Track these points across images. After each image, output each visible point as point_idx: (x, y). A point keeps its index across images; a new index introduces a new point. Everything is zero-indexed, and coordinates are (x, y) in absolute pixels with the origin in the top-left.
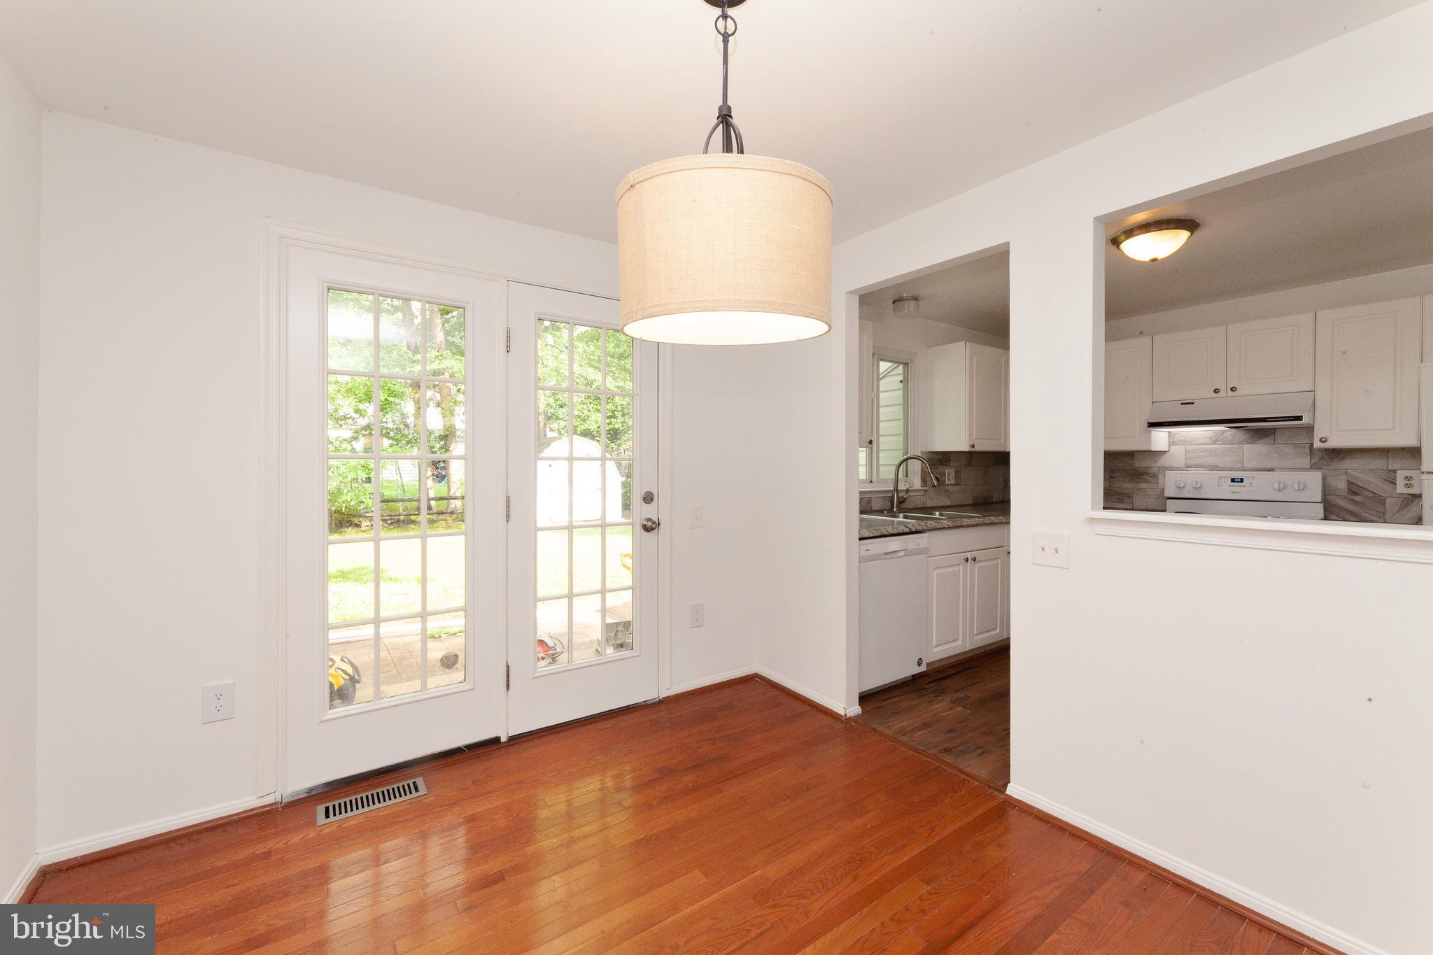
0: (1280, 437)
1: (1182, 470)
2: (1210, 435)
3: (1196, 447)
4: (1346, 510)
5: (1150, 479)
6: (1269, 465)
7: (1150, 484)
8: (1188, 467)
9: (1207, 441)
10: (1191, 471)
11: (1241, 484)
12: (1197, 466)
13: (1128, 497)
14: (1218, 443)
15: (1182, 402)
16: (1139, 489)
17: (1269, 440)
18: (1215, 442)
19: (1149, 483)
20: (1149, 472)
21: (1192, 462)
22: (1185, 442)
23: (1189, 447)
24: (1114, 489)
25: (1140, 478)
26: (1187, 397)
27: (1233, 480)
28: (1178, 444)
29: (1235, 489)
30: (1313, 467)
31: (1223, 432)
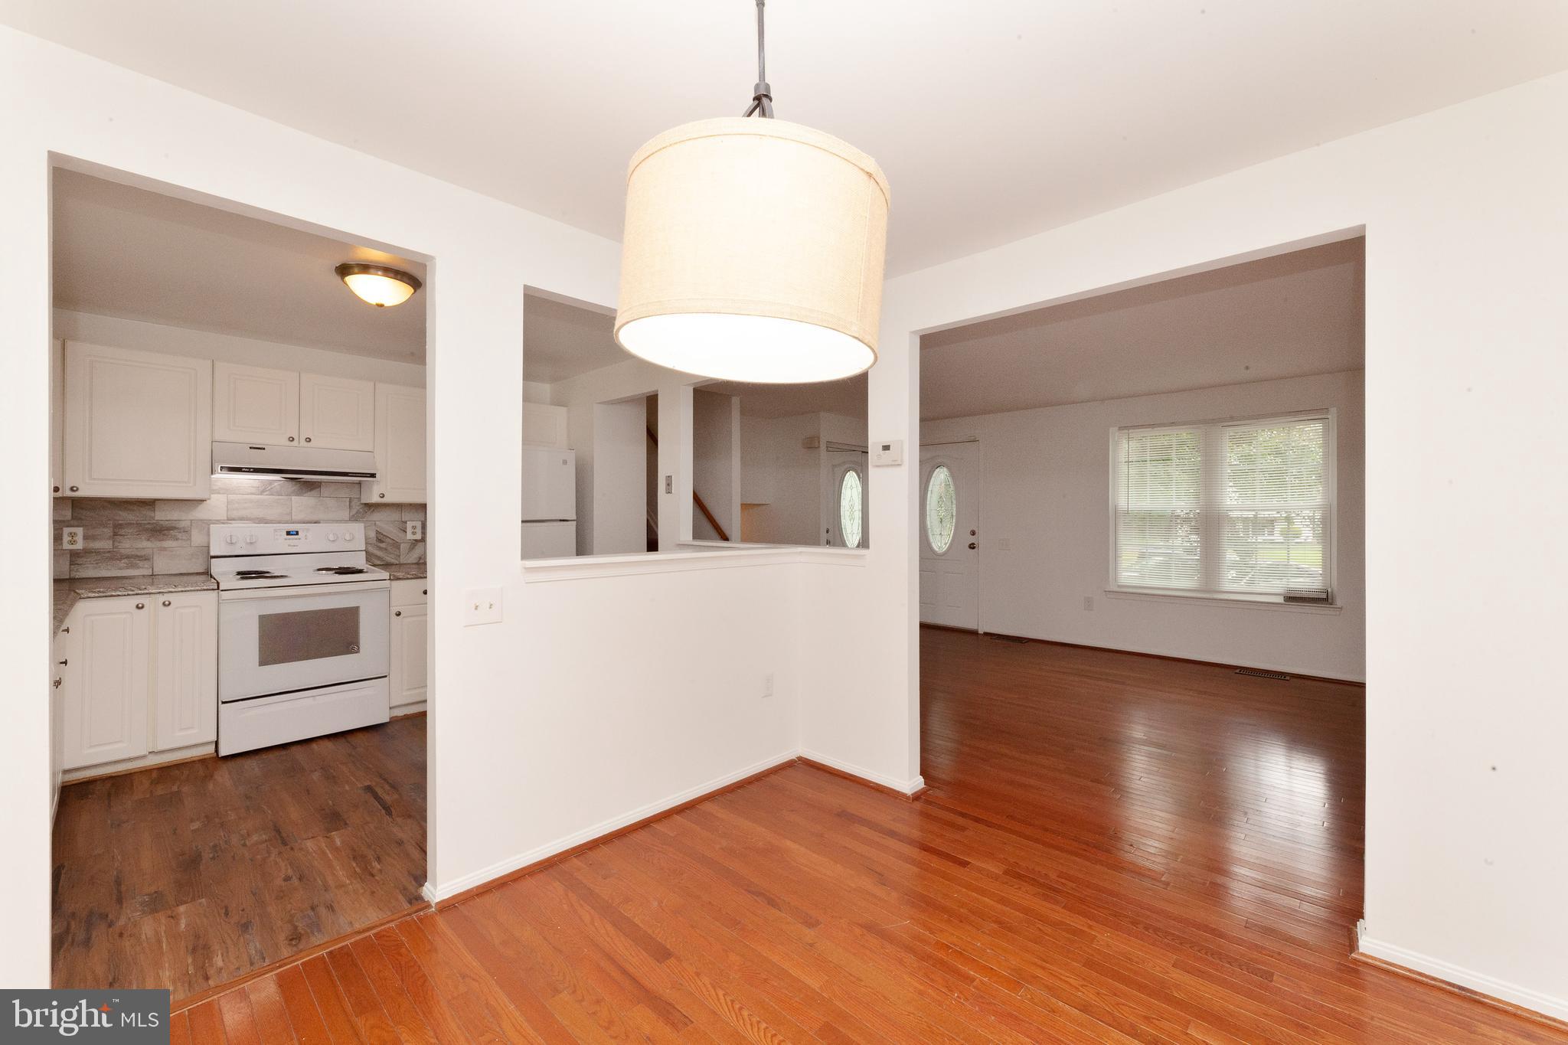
0: (325, 491)
1: (223, 523)
2: (256, 484)
3: (239, 497)
4: (376, 556)
5: (179, 536)
6: (315, 518)
7: (180, 541)
8: (230, 519)
9: (253, 490)
10: (235, 524)
11: (296, 536)
12: (242, 519)
13: (146, 560)
14: (267, 493)
15: (251, 446)
16: (165, 549)
17: (314, 493)
18: (262, 493)
19: (177, 539)
20: (177, 526)
21: (235, 514)
22: (226, 491)
23: (231, 497)
24: (123, 551)
25: (164, 535)
26: (258, 441)
27: (288, 533)
28: (219, 493)
29: (292, 542)
30: (354, 519)
31: (271, 482)
